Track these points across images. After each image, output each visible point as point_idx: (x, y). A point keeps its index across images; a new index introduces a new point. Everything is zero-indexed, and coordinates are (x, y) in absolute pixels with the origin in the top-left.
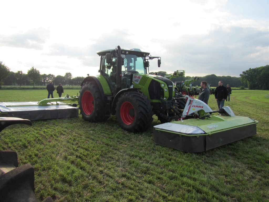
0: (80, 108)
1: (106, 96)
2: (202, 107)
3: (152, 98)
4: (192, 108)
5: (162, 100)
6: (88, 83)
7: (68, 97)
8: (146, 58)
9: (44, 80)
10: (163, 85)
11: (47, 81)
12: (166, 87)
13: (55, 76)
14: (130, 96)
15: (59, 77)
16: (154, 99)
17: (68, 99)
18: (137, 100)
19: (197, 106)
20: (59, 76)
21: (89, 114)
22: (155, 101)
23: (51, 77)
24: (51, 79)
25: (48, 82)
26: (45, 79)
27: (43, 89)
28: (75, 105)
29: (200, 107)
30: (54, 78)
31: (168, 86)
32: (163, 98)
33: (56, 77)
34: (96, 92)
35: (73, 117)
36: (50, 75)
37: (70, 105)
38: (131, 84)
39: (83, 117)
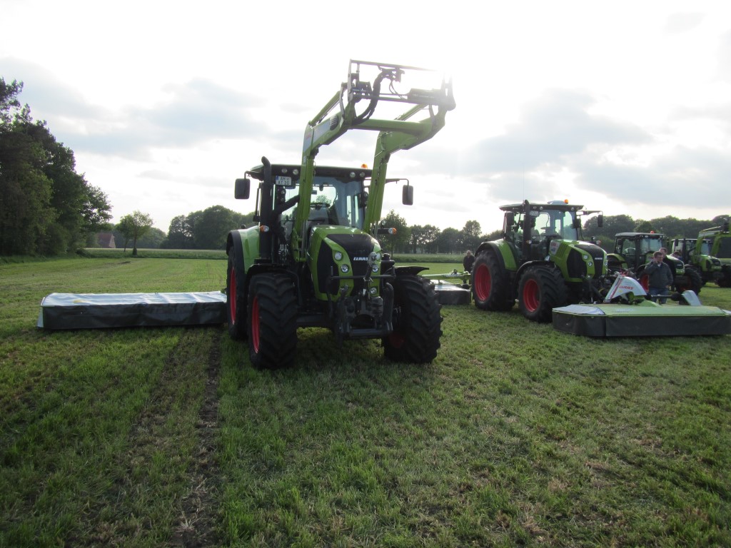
0: (472, 290)
1: (508, 272)
2: (632, 288)
3: (571, 275)
4: (618, 289)
5: (583, 279)
6: (484, 253)
7: (455, 273)
8: (578, 213)
9: (415, 240)
10: (585, 257)
11: (420, 241)
12: (591, 260)
13: (438, 230)
14: (535, 272)
15: (449, 233)
16: (575, 277)
17: (455, 275)
18: (543, 277)
19: (625, 287)
21: (484, 299)
22: (575, 280)
23: (430, 233)
24: (429, 239)
25: (423, 244)
26: (417, 238)
28: (465, 287)
29: (629, 288)
30: (438, 235)
31: (594, 259)
32: (585, 275)
33: (441, 231)
34: (495, 265)
35: (461, 304)
36: (428, 227)
37: (459, 286)
38: (547, 255)
39: (477, 303)
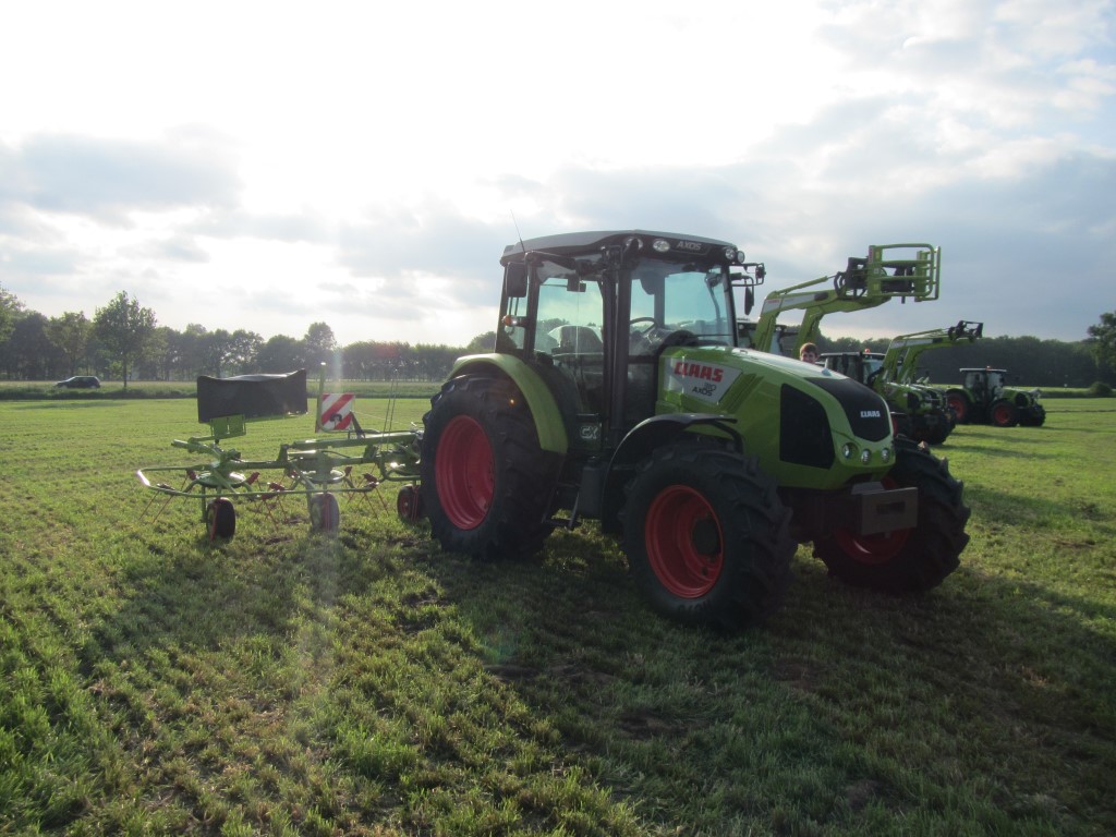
11: (227, 359)
13: (261, 339)
15: (280, 343)
20: (280, 336)
23: (245, 345)
26: (221, 353)
27: (167, 397)
30: (259, 347)
33: (266, 340)
36: (240, 335)
